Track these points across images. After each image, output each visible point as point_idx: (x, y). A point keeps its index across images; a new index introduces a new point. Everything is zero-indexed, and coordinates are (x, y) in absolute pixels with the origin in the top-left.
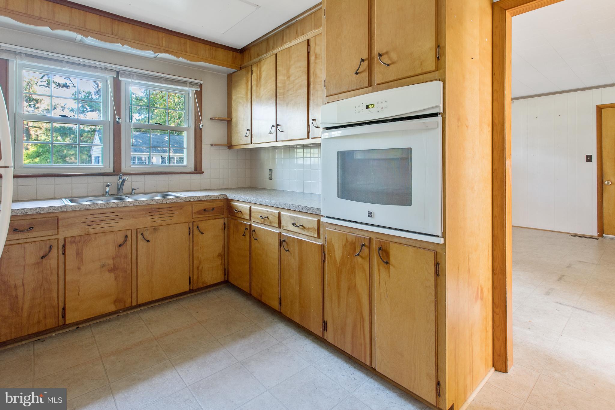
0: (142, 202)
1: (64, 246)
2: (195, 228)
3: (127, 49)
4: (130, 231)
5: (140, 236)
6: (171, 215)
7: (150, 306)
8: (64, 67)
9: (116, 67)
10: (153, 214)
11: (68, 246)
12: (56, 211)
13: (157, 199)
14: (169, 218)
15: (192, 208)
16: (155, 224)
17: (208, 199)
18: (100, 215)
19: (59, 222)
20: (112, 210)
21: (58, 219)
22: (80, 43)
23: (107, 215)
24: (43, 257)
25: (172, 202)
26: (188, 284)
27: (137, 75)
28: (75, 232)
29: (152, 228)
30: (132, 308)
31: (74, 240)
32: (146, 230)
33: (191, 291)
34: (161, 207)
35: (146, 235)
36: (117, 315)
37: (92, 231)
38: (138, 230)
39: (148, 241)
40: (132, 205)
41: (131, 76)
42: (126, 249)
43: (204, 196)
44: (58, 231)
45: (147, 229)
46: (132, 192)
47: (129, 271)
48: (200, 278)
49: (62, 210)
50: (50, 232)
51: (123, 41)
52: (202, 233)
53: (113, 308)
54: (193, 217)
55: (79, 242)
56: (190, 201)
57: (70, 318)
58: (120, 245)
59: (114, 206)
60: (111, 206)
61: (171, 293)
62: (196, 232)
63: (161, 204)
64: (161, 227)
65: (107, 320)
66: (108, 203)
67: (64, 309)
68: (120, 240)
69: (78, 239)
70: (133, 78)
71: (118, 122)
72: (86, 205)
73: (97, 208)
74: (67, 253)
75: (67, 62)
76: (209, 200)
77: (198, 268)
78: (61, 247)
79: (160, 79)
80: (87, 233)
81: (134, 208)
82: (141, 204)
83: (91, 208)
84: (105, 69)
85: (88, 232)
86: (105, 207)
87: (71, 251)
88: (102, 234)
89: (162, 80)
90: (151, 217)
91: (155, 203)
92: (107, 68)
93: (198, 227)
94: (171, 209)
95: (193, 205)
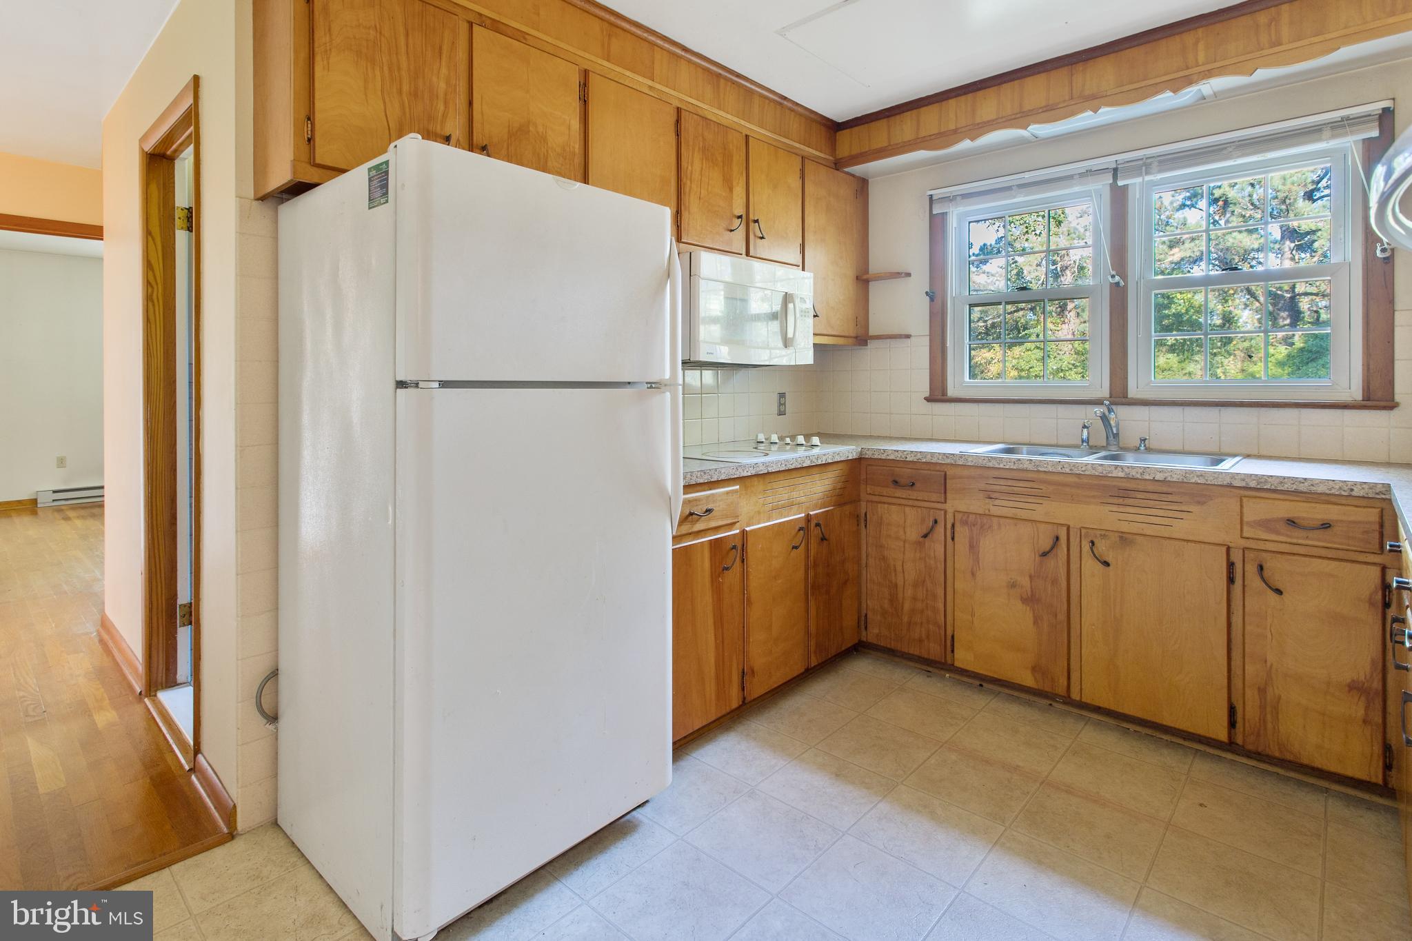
0: (1089, 467)
1: (953, 526)
2: (1251, 569)
3: (1107, 114)
4: (1065, 528)
5: (1086, 547)
6: (1171, 514)
7: (1125, 725)
8: (1015, 197)
9: (1109, 162)
10: (1121, 501)
11: (958, 528)
12: (940, 462)
13: (1128, 467)
14: (1166, 521)
15: (1242, 506)
16: (1125, 527)
17: (1302, 488)
18: (1010, 483)
19: (947, 481)
20: (1030, 476)
21: (945, 475)
22: (1037, 141)
23: (1021, 484)
24: (925, 536)
25: (1169, 479)
26: (1225, 723)
27: (1160, 162)
28: (975, 504)
29: (1116, 534)
30: (1068, 701)
31: (967, 518)
32: (1101, 535)
33: (1230, 746)
34: (1141, 487)
35: (1101, 547)
36: (1049, 702)
37: (995, 511)
38: (1083, 531)
39: (1107, 564)
40: (1068, 471)
41: (1144, 168)
42: (1056, 564)
43: (1284, 478)
44: (946, 498)
45: (1103, 533)
46: (1140, 446)
47: (1062, 617)
48: (1270, 726)
49: (948, 461)
50: (934, 497)
52: (1279, 592)
53: (1028, 680)
54: (1245, 535)
55: (974, 525)
56: (1230, 486)
57: (963, 658)
58: (1044, 554)
59: (1030, 467)
60: (1025, 466)
61: (1167, 721)
62: (1255, 582)
63: (1137, 479)
64: (1140, 539)
65: (1030, 700)
66: (1019, 460)
67: (953, 637)
68: (1046, 544)
69: (972, 518)
70: (1147, 173)
71: (1117, 284)
72: (983, 458)
73: (1001, 466)
74: (956, 539)
75: (1021, 186)
76: (1305, 493)
77: (1262, 691)
78: (949, 526)
80: (987, 512)
81: (1076, 480)
82: (1087, 473)
83: (991, 465)
84: (1090, 173)
85: (989, 511)
86: (1015, 468)
87: (962, 533)
88: (1011, 521)
90: (1114, 508)
91: (1121, 474)
92: (1091, 171)
93: (1261, 568)
94: (1170, 498)
95: (1245, 500)
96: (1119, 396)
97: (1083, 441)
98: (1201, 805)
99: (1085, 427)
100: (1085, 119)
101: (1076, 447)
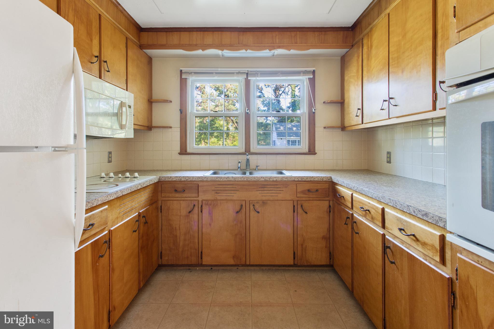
0: (253, 178)
1: (202, 206)
2: (299, 207)
3: (250, 53)
4: (245, 201)
5: (252, 207)
6: (278, 192)
7: (262, 268)
8: (214, 77)
9: (246, 70)
10: (262, 189)
11: (203, 207)
12: (197, 180)
13: (265, 177)
14: (276, 194)
15: (297, 187)
16: (264, 198)
17: (312, 180)
18: (224, 186)
19: (199, 188)
20: (231, 183)
21: (198, 185)
22: (223, 58)
23: (229, 186)
24: (190, 212)
25: (278, 180)
26: (293, 259)
27: (261, 73)
28: (208, 196)
29: (261, 201)
30: (245, 265)
31: (208, 202)
32: (257, 202)
33: (295, 265)
34: (269, 184)
35: (257, 206)
36: (237, 267)
37: (219, 198)
38: (251, 201)
39: (258, 212)
40: (246, 180)
41: (256, 74)
42: (242, 216)
43: (308, 177)
44: (198, 195)
45: (257, 201)
46: (256, 168)
47: (243, 235)
48: (304, 256)
49: (200, 180)
50: (194, 195)
51: (246, 47)
52: (306, 213)
53: (232, 262)
54: (298, 196)
55: (211, 205)
56: (294, 181)
57: (206, 260)
58: (237, 212)
59: (232, 180)
60: (231, 179)
61: (277, 263)
62: (300, 210)
63: (268, 181)
64: (269, 202)
65: (230, 269)
66: (228, 177)
67: (202, 252)
68: (238, 208)
69: (210, 202)
70: (257, 77)
71: (248, 113)
72: (214, 177)
73: (222, 180)
74: (203, 212)
75: (216, 73)
76: (313, 181)
77: (302, 245)
78: (200, 207)
79: (278, 73)
80: (215, 199)
81: (247, 183)
82: (252, 180)
83: (217, 180)
84: (239, 73)
85: (216, 198)
86: (227, 180)
87: (206, 210)
88: (225, 201)
89: (279, 74)
90: (261, 192)
91: (263, 180)
92: (240, 72)
93: (302, 206)
94: (278, 186)
95: (298, 185)
96: (248, 151)
97: (239, 168)
98: (295, 291)
99: (239, 162)
100: (242, 53)
101: (237, 170)
